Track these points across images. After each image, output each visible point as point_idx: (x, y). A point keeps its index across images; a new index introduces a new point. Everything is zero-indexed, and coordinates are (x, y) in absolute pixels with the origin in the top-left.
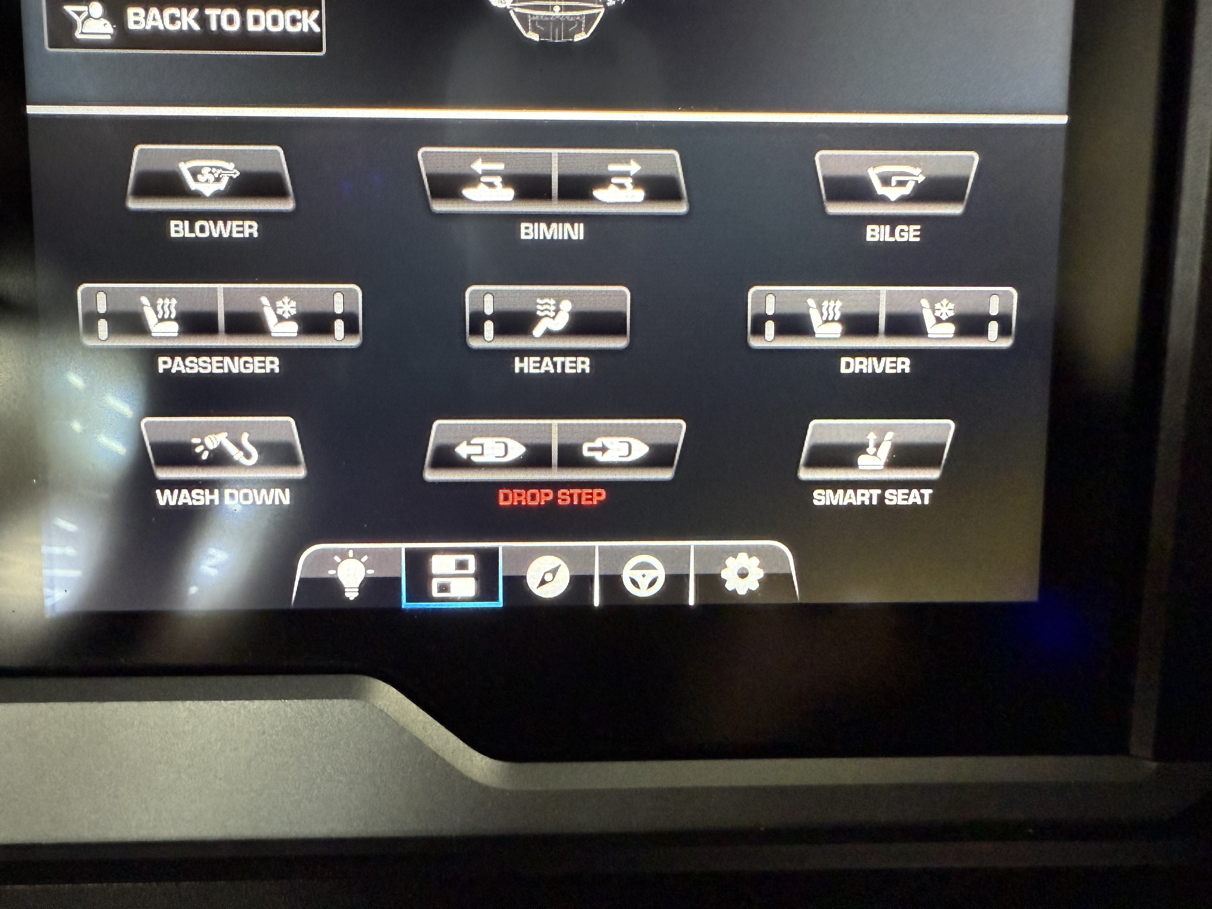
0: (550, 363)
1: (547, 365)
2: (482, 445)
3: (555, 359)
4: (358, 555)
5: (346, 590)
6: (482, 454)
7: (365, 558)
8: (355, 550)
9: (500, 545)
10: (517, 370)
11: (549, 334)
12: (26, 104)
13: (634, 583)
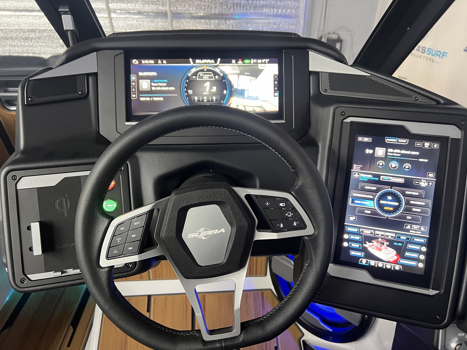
7: (365, 261)
9: (377, 262)
12: (345, 223)
13: (388, 267)
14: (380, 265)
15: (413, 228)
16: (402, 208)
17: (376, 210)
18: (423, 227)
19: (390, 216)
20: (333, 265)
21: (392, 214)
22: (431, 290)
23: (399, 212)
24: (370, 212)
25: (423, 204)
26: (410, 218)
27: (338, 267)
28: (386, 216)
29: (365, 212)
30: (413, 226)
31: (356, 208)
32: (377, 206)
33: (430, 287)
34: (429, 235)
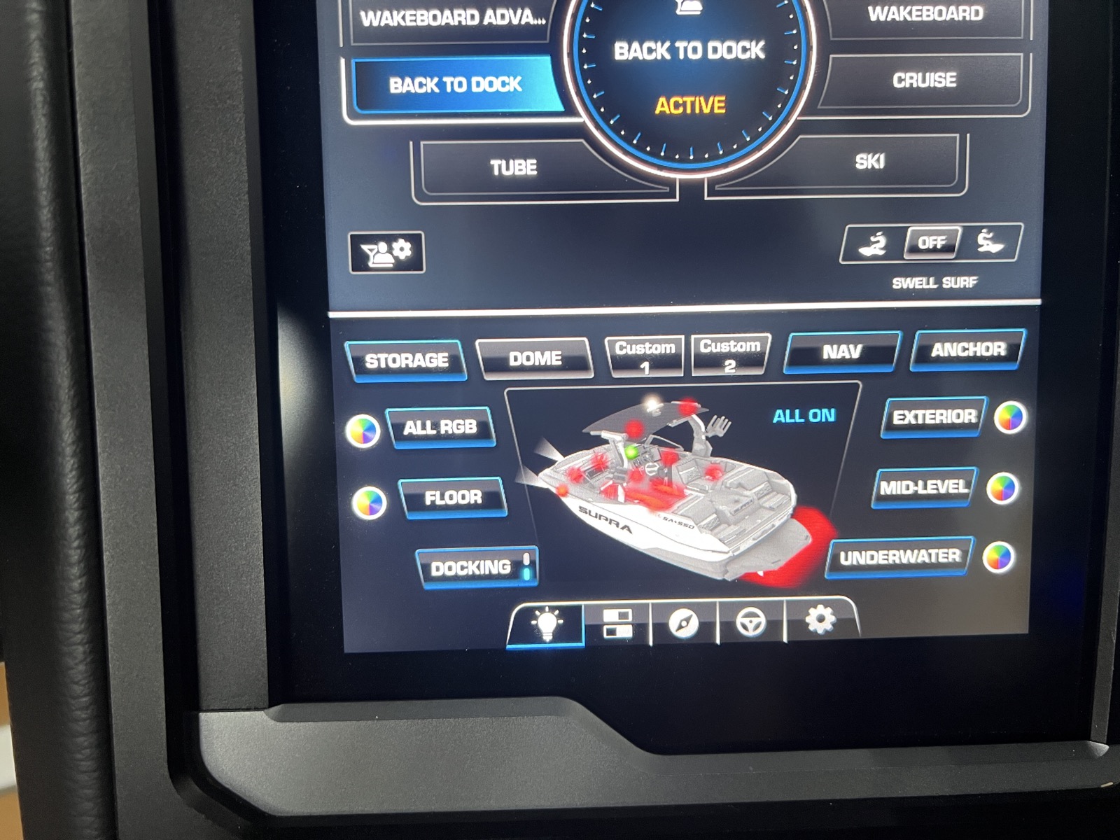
4: (552, 609)
5: (544, 634)
8: (550, 607)
9: (649, 602)
12: (329, 310)
13: (745, 627)
14: (680, 627)
15: (914, 249)
16: (803, 87)
17: (582, 143)
18: (990, 229)
19: (708, 179)
20: (278, 724)
21: (725, 155)
22: (1107, 747)
23: (786, 121)
24: (535, 167)
25: (974, 18)
26: (882, 166)
27: (320, 724)
28: (675, 179)
29: (496, 173)
30: (910, 230)
31: (411, 143)
32: (590, 95)
33: (1095, 726)
34: (1039, 296)
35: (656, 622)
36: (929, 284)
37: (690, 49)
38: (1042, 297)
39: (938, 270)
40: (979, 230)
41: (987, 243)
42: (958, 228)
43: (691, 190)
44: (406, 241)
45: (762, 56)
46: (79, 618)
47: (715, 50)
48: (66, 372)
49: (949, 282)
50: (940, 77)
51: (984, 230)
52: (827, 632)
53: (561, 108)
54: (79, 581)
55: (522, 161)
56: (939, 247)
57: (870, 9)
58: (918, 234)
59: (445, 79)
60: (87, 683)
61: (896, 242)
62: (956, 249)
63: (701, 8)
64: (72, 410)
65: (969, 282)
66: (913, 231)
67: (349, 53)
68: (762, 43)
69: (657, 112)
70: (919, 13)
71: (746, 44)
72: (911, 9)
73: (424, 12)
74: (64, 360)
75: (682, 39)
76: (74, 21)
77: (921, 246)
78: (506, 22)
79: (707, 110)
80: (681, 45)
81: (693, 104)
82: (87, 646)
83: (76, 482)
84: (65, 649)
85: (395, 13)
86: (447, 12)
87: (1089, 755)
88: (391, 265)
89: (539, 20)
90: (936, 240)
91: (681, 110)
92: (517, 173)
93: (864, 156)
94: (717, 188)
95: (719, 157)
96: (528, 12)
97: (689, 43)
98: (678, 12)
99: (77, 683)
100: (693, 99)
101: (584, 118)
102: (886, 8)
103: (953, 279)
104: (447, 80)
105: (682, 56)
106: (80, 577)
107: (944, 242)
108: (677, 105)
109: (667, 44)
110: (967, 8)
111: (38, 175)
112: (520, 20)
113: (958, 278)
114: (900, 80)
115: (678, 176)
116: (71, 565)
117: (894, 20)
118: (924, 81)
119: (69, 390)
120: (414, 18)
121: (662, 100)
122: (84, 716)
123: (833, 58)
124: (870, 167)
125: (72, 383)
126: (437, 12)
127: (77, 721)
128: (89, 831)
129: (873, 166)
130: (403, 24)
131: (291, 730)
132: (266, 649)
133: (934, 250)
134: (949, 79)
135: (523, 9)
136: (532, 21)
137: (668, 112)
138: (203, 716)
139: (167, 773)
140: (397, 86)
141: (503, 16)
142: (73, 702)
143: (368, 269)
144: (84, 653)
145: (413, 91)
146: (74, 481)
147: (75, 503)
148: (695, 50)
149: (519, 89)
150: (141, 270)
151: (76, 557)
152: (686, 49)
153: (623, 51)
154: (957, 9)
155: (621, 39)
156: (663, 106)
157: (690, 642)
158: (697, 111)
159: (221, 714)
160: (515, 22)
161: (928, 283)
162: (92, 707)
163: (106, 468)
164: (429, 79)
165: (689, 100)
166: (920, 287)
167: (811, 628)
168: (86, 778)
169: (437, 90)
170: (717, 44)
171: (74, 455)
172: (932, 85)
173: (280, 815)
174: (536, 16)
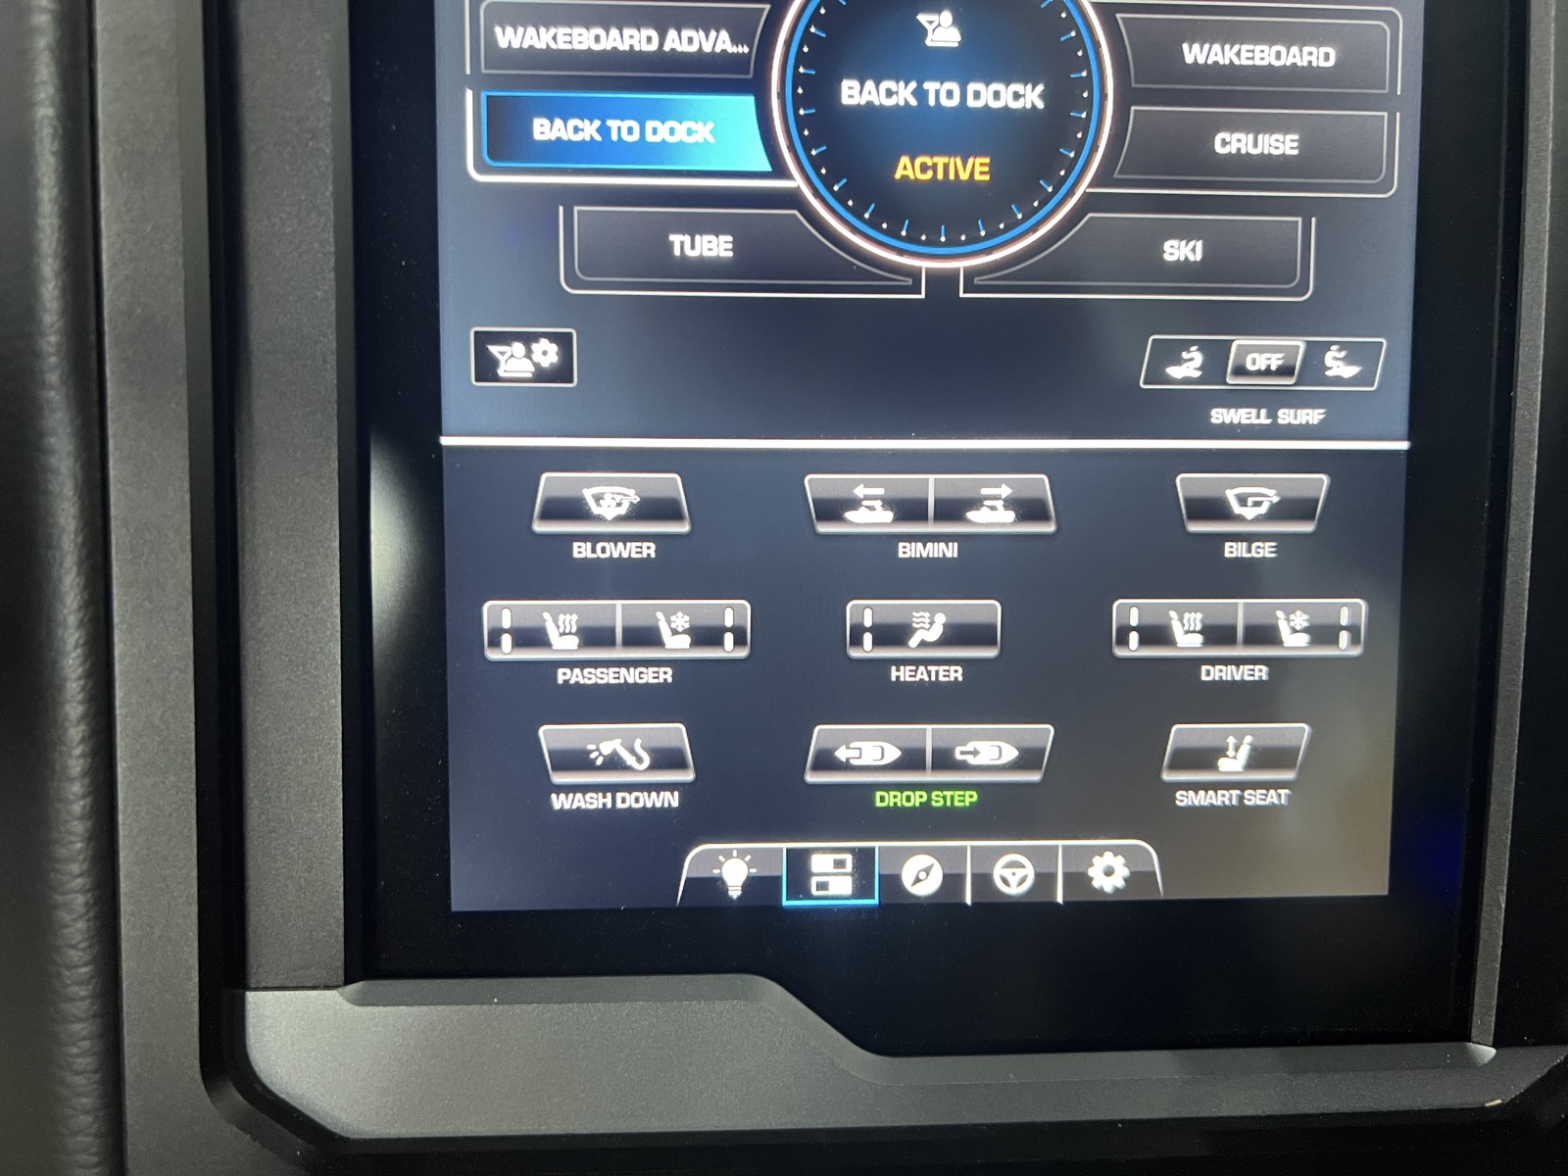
0: (925, 672)
1: (922, 674)
2: (860, 749)
3: (929, 668)
4: (742, 854)
5: (730, 888)
6: (860, 757)
7: (748, 858)
8: (738, 850)
9: (876, 844)
10: (893, 679)
11: (923, 644)
12: (441, 435)
13: (1005, 881)
14: (917, 880)
15: (1240, 371)
16: (1094, 148)
17: (794, 215)
18: (1343, 346)
19: (965, 269)
20: (357, 1008)
21: (987, 237)
22: (1493, 1051)
23: (1071, 193)
24: (730, 246)
25: (1323, 64)
26: (1199, 257)
27: (415, 1009)
28: (920, 269)
29: (677, 252)
30: (1234, 345)
31: (561, 208)
32: (807, 151)
33: (1476, 1021)
34: (1406, 436)
35: (885, 872)
36: (1260, 418)
37: (943, 93)
38: (1409, 438)
39: (1271, 400)
40: (1327, 346)
41: (1337, 365)
42: (1299, 344)
43: (943, 283)
44: (551, 341)
45: (1040, 105)
46: (79, 854)
47: (977, 95)
48: (72, 510)
49: (1286, 416)
50: (1277, 140)
51: (1334, 348)
52: (1117, 890)
53: (768, 168)
54: (82, 803)
55: (712, 238)
56: (1273, 368)
57: (1185, 46)
58: (1244, 351)
59: (609, 123)
60: (90, 947)
61: (1216, 361)
62: (1296, 372)
63: (959, 39)
64: (80, 564)
65: (1313, 416)
66: (1239, 346)
67: (478, 82)
68: (1040, 88)
69: (898, 176)
70: (1250, 55)
71: (1018, 87)
72: (1240, 50)
73: (583, 31)
74: (70, 494)
75: (933, 79)
76: (99, 26)
77: (1250, 367)
78: (694, 48)
79: (964, 176)
80: (930, 86)
81: (946, 167)
82: (89, 895)
83: (82, 665)
84: (59, 899)
85: (542, 30)
86: (614, 32)
87: (1468, 1062)
88: (530, 375)
89: (740, 46)
90: (1269, 359)
91: (929, 175)
92: (706, 254)
93: (1174, 242)
94: (977, 281)
95: (980, 240)
96: (724, 35)
97: (942, 84)
98: (929, 42)
99: (74, 947)
100: (946, 160)
101: (797, 182)
102: (1207, 46)
103: (1292, 411)
104: (613, 124)
105: (932, 102)
106: (84, 797)
107: (1280, 362)
108: (924, 168)
109: (913, 85)
110: (1313, 49)
111: (41, 235)
112: (714, 46)
113: (1299, 411)
114: (1224, 143)
115: (925, 265)
116: (71, 780)
117: (1216, 63)
118: (1256, 145)
119: (76, 536)
120: (568, 39)
121: (905, 160)
122: (82, 993)
123: (1136, 111)
124: (1182, 259)
125: (80, 526)
126: (601, 32)
127: (71, 1000)
128: (85, 1157)
129: (1186, 258)
130: (553, 46)
131: (374, 1017)
132: (342, 903)
133: (1267, 372)
134: (1289, 144)
135: (718, 32)
136: (732, 49)
137: (912, 177)
138: (251, 997)
139: (198, 1076)
140: (543, 130)
141: (690, 40)
142: (67, 973)
143: (497, 379)
144: (86, 904)
145: (565, 138)
146: (77, 662)
147: (79, 693)
148: (950, 94)
149: (711, 139)
150: (182, 371)
151: (78, 769)
152: (937, 93)
153: (852, 93)
154: (1301, 51)
155: (849, 77)
156: (905, 168)
157: (930, 901)
158: (952, 177)
159: (277, 993)
160: (707, 48)
161: (1258, 417)
162: (94, 981)
163: (125, 645)
164: (587, 122)
165: (940, 161)
166: (1248, 422)
167: (1096, 884)
168: (84, 1081)
169: (598, 138)
170: (979, 86)
171: (81, 624)
172: (1266, 152)
173: (355, 1136)
174: (735, 41)
